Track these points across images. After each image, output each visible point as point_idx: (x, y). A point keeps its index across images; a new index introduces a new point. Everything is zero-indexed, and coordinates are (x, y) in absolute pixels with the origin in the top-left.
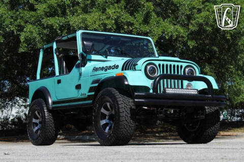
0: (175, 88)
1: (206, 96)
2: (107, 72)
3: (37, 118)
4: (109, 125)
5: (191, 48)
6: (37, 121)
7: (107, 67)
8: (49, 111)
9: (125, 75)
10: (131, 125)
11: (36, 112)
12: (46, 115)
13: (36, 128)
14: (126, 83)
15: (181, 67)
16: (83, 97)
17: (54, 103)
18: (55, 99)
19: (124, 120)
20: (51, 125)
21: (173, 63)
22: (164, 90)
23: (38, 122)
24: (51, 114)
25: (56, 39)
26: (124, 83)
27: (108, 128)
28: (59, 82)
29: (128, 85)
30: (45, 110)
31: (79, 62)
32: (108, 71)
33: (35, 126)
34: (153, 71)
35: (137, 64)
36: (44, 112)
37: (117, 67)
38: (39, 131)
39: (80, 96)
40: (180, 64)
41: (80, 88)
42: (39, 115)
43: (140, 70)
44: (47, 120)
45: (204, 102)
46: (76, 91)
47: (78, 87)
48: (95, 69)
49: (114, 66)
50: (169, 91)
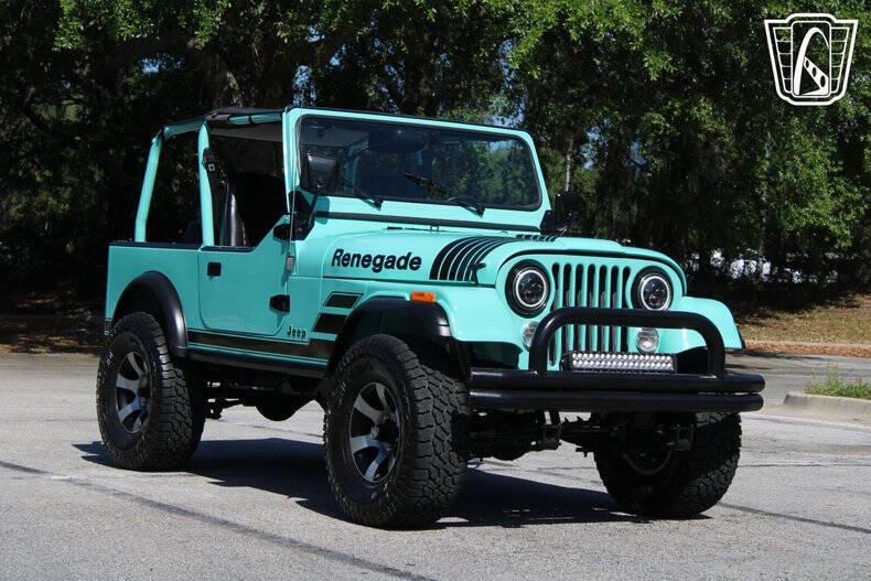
0: (600, 350)
1: (702, 377)
2: (381, 275)
3: (131, 375)
4: (380, 458)
5: (654, 78)
6: (133, 386)
7: (382, 257)
8: (174, 359)
9: (440, 302)
10: (452, 470)
11: (131, 357)
12: (165, 374)
13: (128, 409)
14: (444, 332)
15: (627, 272)
16: (296, 339)
17: (192, 336)
18: (198, 326)
19: (431, 451)
20: (180, 408)
21: (598, 262)
22: (567, 358)
23: (135, 391)
24: (180, 372)
25: (209, 117)
26: (438, 331)
27: (374, 466)
28: (214, 269)
29: (450, 339)
30: (163, 359)
31: (286, 219)
32: (386, 273)
33: (124, 402)
34: (534, 289)
35: (483, 266)
36: (159, 363)
37: (415, 263)
38: (138, 421)
39: (283, 336)
40: (622, 263)
41: (287, 309)
42: (142, 368)
43: (493, 286)
44: (166, 392)
45: (691, 398)
46: (273, 315)
47: (280, 304)
48: (342, 258)
49: (406, 258)
50: (582, 361)
